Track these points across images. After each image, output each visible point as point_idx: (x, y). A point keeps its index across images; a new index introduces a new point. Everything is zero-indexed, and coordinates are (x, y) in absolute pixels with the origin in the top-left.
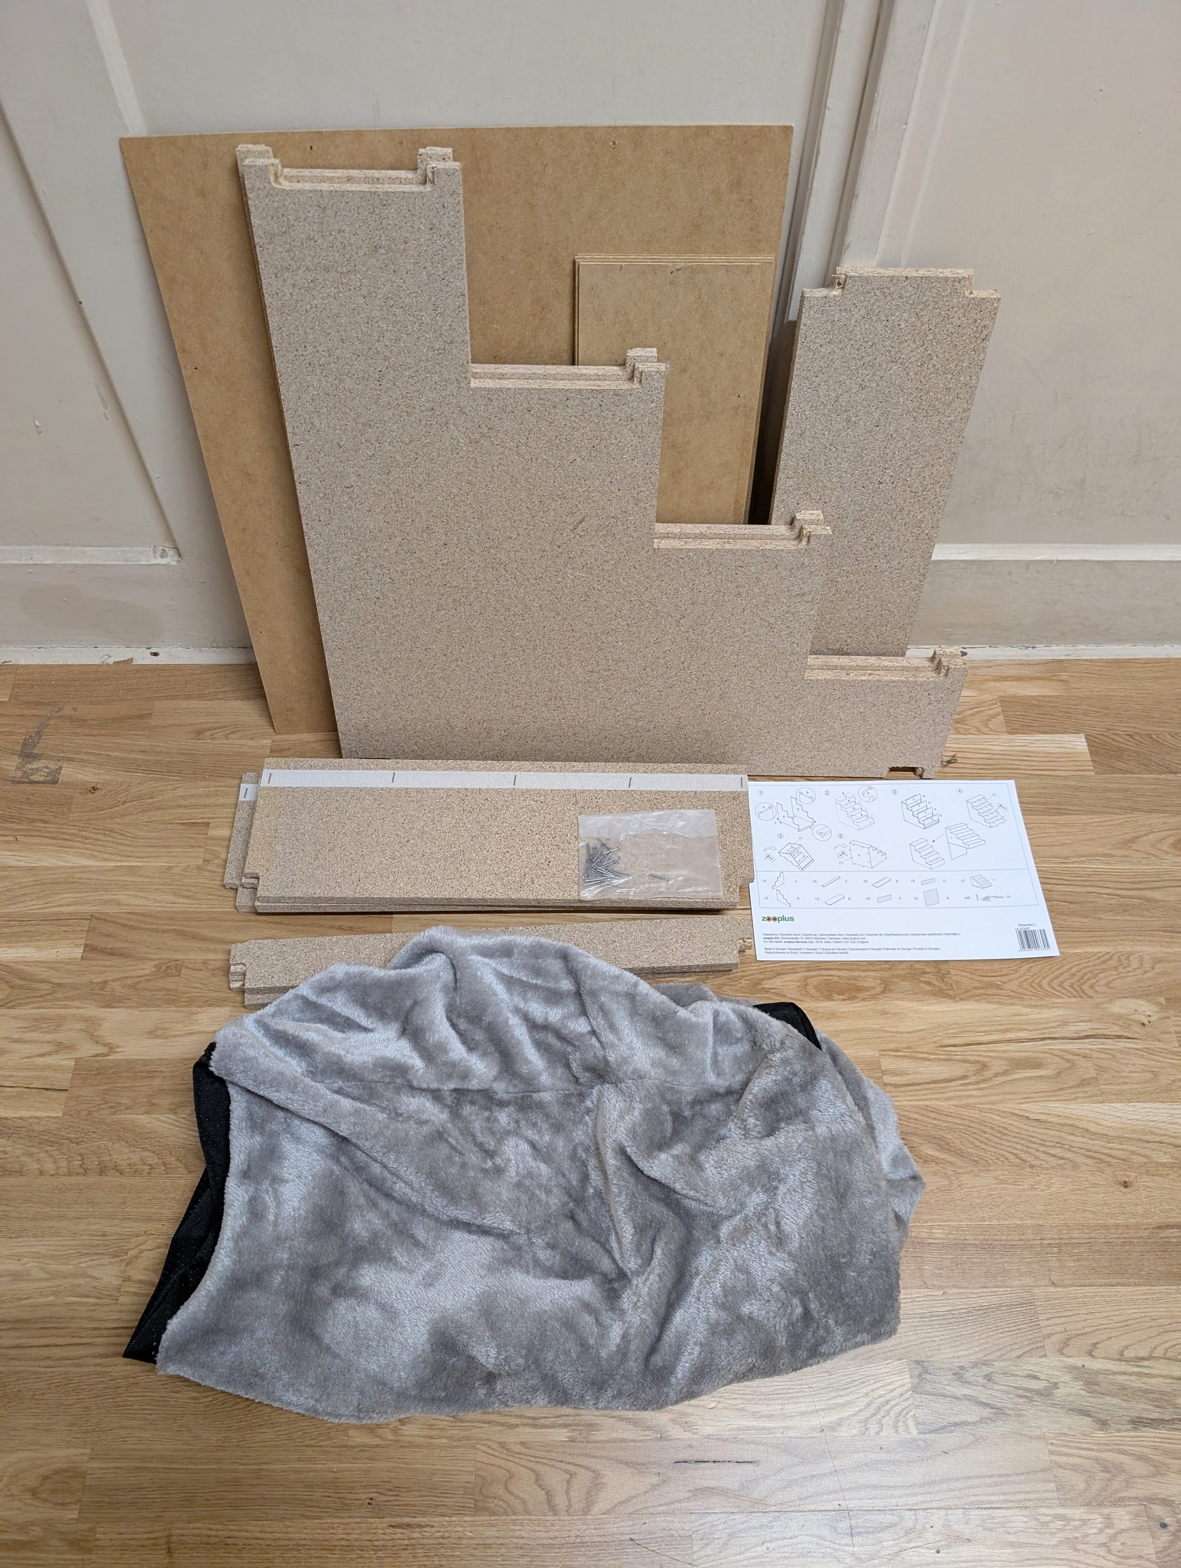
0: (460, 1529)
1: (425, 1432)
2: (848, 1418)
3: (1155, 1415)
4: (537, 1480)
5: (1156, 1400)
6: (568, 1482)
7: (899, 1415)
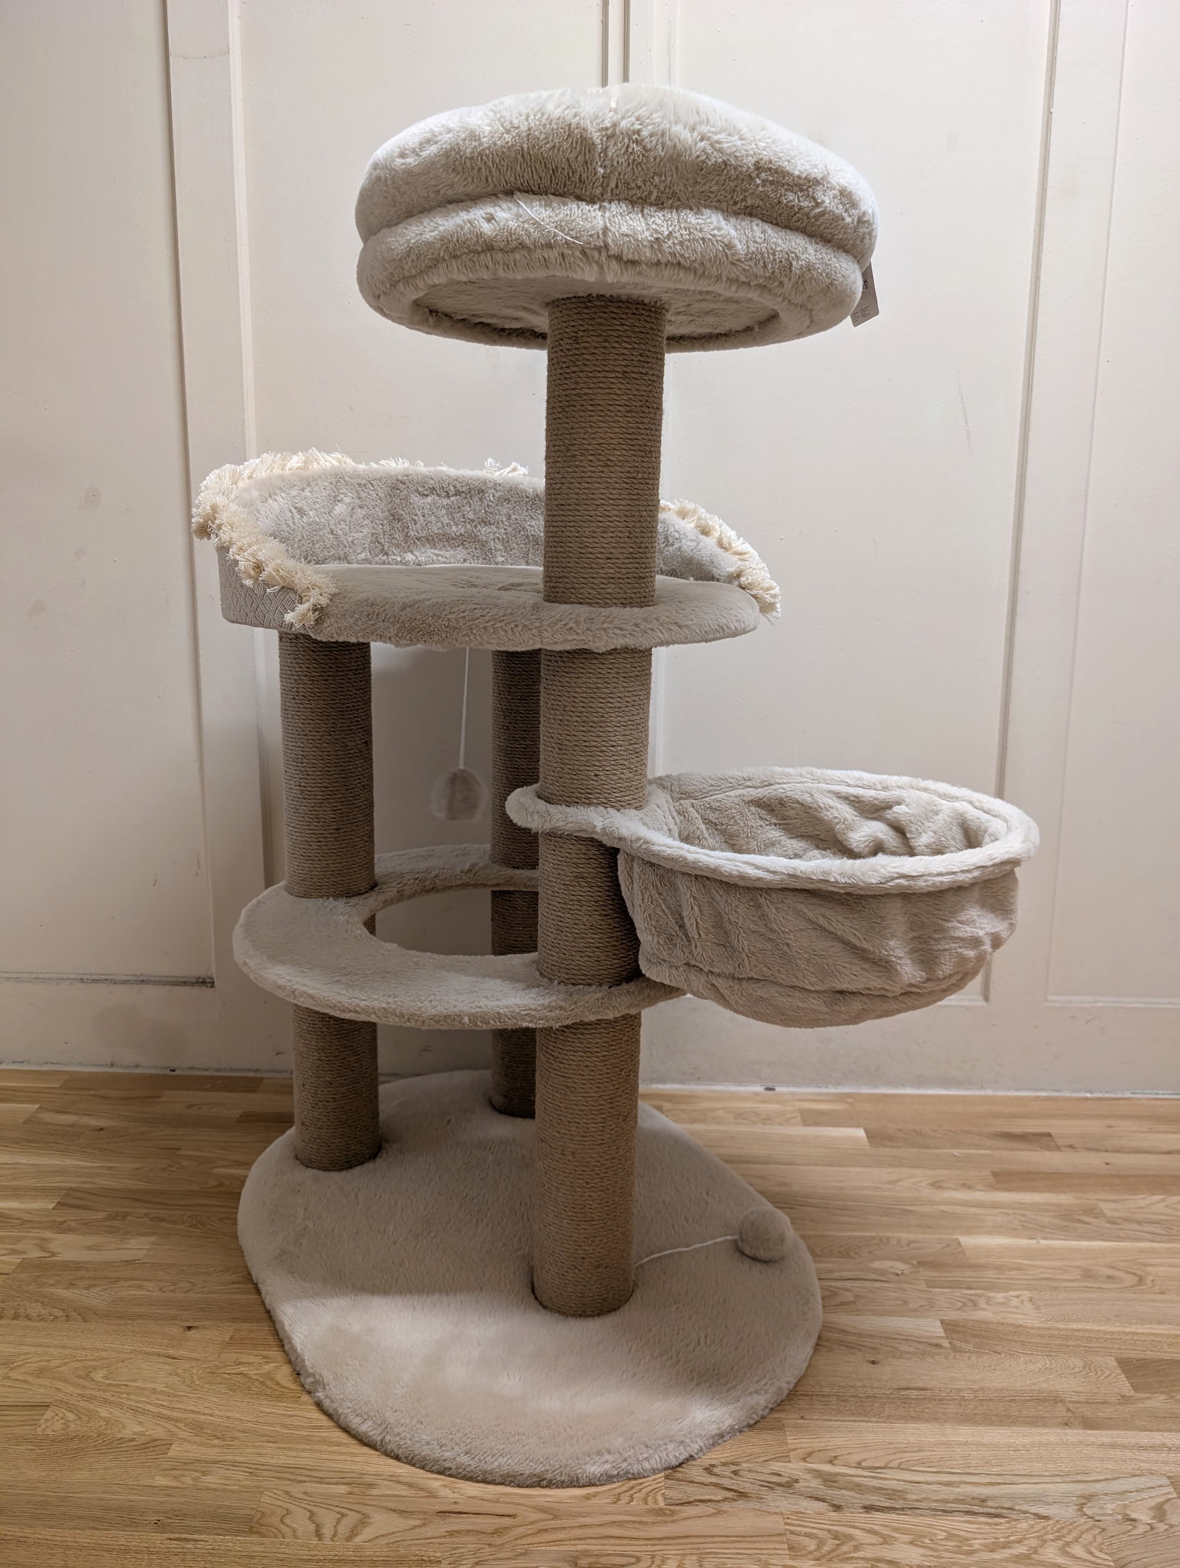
0: (231, 1544)
1: (221, 1481)
2: (604, 1492)
3: (887, 1505)
4: (310, 1518)
5: (888, 1494)
6: (339, 1520)
7: (650, 1492)
